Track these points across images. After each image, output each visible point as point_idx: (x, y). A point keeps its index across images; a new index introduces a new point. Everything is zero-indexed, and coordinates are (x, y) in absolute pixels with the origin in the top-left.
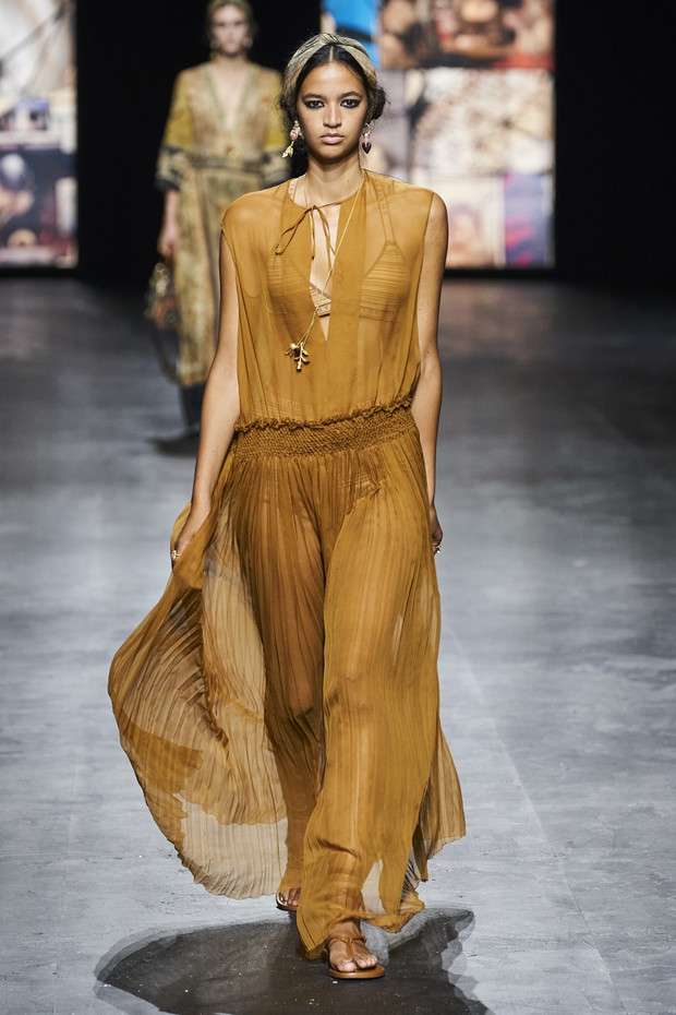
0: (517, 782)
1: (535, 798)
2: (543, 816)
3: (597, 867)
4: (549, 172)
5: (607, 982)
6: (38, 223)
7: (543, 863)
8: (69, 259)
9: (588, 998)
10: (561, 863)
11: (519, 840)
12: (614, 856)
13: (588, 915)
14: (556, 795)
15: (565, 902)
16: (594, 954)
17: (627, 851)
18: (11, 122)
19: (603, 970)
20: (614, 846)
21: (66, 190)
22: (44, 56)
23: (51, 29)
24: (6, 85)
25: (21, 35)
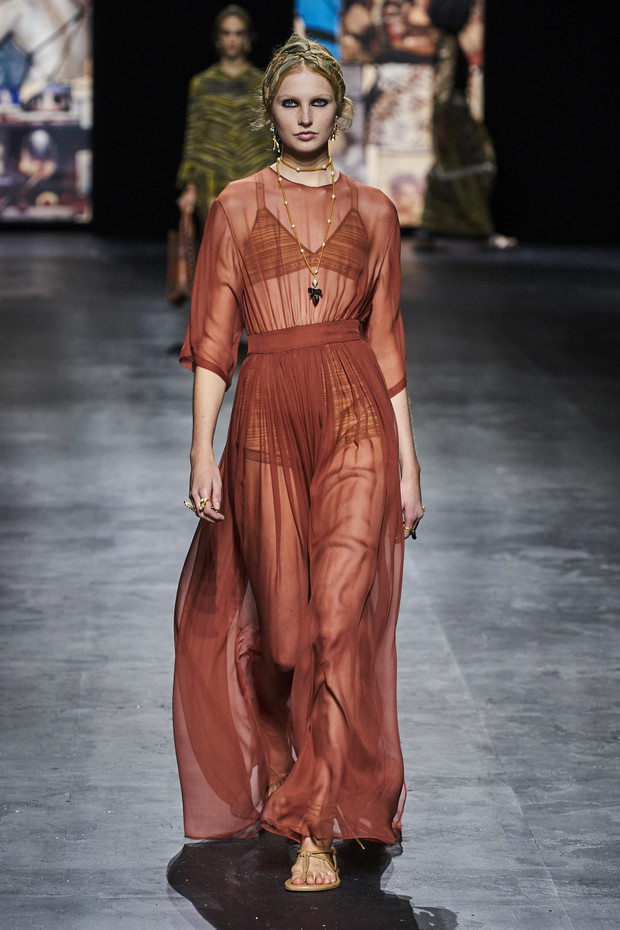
0: (447, 649)
1: (462, 662)
2: (468, 677)
3: (512, 719)
5: (518, 814)
7: (468, 716)
8: (85, 216)
9: (503, 827)
10: (482, 715)
11: (448, 697)
12: (525, 710)
13: (504, 759)
14: (479, 660)
15: (486, 748)
16: (509, 790)
17: (536, 707)
18: (39, 103)
19: (516, 804)
20: (526, 702)
21: (84, 159)
22: (67, 50)
23: (72, 28)
24: (35, 73)
25: (47, 33)
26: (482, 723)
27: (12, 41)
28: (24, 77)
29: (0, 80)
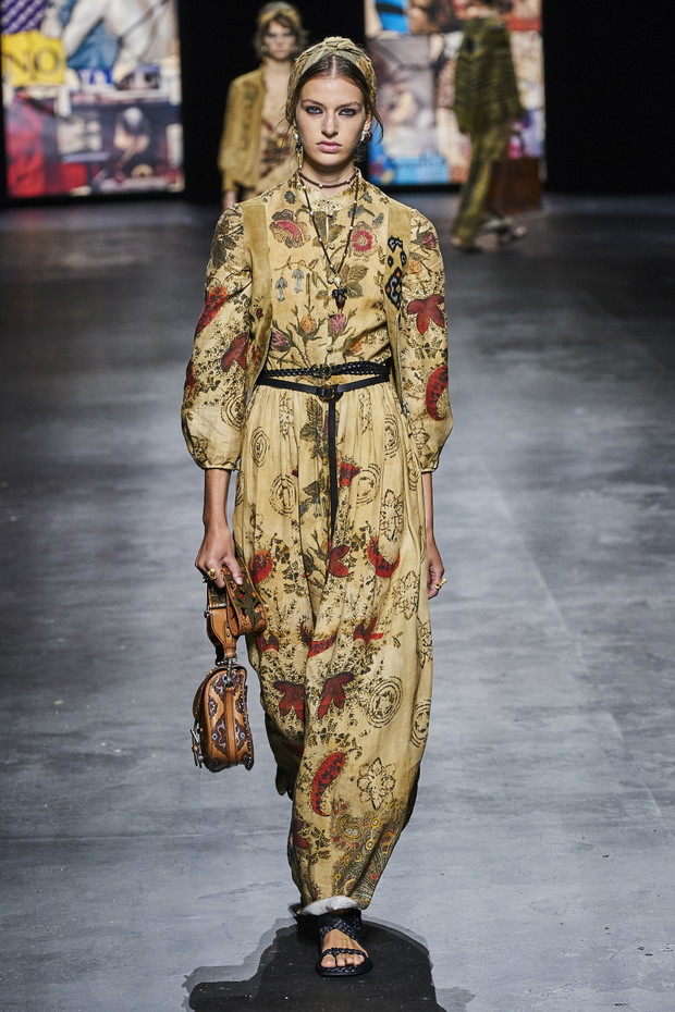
0: (542, 584)
1: (557, 597)
2: (564, 611)
3: (606, 649)
4: (542, 108)
5: (619, 739)
6: (153, 158)
7: (564, 648)
8: (178, 185)
9: (606, 752)
10: (579, 646)
11: (546, 630)
12: (619, 640)
13: (602, 687)
14: (573, 594)
15: (584, 677)
16: (608, 717)
17: (628, 636)
18: (131, 83)
19: (616, 730)
20: (618, 632)
21: (174, 133)
22: (154, 33)
23: (159, 11)
24: (126, 54)
25: (136, 16)
26: (579, 654)
27: (103, 26)
28: (116, 58)
29: (94, 62)
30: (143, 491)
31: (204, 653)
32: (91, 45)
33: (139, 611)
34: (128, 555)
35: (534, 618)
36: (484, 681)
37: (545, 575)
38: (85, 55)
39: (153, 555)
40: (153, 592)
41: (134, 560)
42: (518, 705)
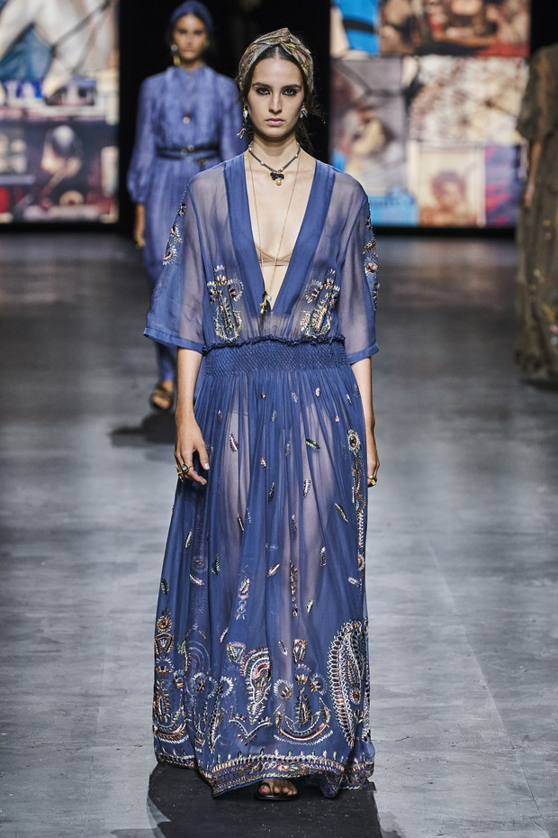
0: (483, 682)
1: (496, 696)
2: (504, 712)
3: (549, 759)
6: (84, 184)
7: (502, 755)
8: (111, 216)
10: (518, 754)
11: (483, 734)
13: (540, 801)
14: (515, 694)
15: (520, 789)
16: (543, 835)
18: (63, 98)
21: (110, 157)
22: (91, 41)
23: (97, 18)
24: (58, 65)
25: (71, 23)
26: (518, 762)
27: (34, 32)
28: (48, 69)
29: (22, 73)
30: (43, 558)
31: (95, 744)
32: (20, 53)
33: (27, 693)
34: (20, 630)
35: (470, 720)
36: (408, 789)
37: (486, 672)
38: (12, 65)
39: (48, 632)
40: (43, 673)
41: (27, 637)
42: (444, 817)
